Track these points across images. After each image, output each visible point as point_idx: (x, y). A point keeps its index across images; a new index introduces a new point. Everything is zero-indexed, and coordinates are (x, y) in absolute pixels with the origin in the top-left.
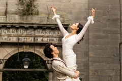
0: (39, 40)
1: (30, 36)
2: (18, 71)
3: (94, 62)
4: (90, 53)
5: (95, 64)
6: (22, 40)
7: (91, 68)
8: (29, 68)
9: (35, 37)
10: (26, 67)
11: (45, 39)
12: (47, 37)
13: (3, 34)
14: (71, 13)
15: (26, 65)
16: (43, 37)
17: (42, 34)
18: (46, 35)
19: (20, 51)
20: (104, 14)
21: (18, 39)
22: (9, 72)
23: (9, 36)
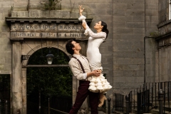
0: (63, 35)
1: (53, 31)
2: (42, 67)
3: (119, 57)
4: (114, 48)
6: (45, 35)
7: (115, 63)
8: (53, 64)
9: (58, 32)
10: (50, 63)
11: (68, 34)
12: (71, 32)
13: (26, 29)
14: (94, 7)
15: (50, 60)
16: (66, 32)
17: (65, 29)
18: (70, 30)
19: (43, 47)
20: (129, 7)
21: (41, 35)
22: (34, 68)
23: (32, 31)
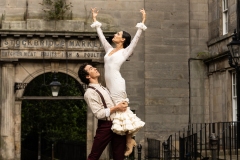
0: (74, 55)
1: (61, 49)
2: (44, 100)
3: (152, 86)
4: (146, 73)
5: (154, 89)
6: (49, 55)
7: (147, 95)
8: (59, 95)
9: (67, 51)
10: (55, 94)
11: (82, 54)
12: (85, 51)
13: (22, 47)
14: (118, 16)
15: (55, 91)
16: (78, 50)
17: (78, 47)
18: (84, 48)
19: (46, 71)
20: (167, 17)
21: (44, 54)
22: (30, 101)
23: (31, 49)
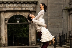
0: (24, 9)
1: (20, 7)
2: (15, 24)
3: (50, 19)
4: (48, 14)
6: (16, 9)
7: (49, 22)
9: (22, 7)
10: (18, 22)
11: (27, 8)
13: (7, 6)
15: (18, 21)
17: (25, 6)
18: (27, 6)
19: (15, 14)
21: (14, 9)
22: (11, 24)
23: (10, 7)
